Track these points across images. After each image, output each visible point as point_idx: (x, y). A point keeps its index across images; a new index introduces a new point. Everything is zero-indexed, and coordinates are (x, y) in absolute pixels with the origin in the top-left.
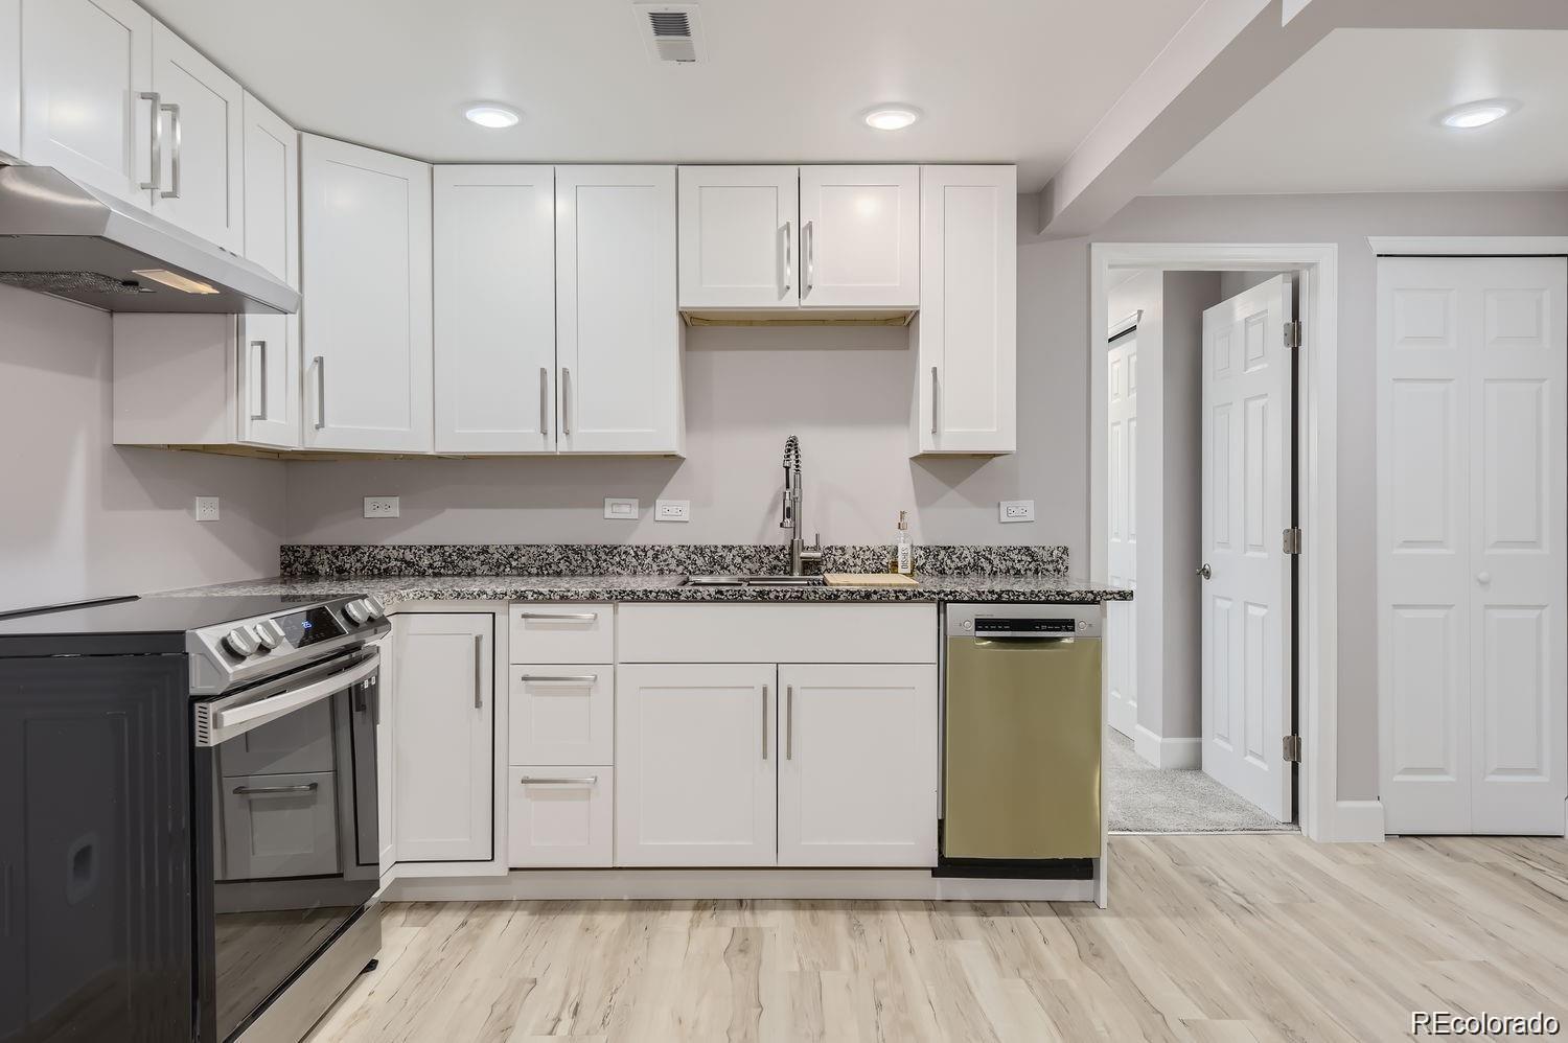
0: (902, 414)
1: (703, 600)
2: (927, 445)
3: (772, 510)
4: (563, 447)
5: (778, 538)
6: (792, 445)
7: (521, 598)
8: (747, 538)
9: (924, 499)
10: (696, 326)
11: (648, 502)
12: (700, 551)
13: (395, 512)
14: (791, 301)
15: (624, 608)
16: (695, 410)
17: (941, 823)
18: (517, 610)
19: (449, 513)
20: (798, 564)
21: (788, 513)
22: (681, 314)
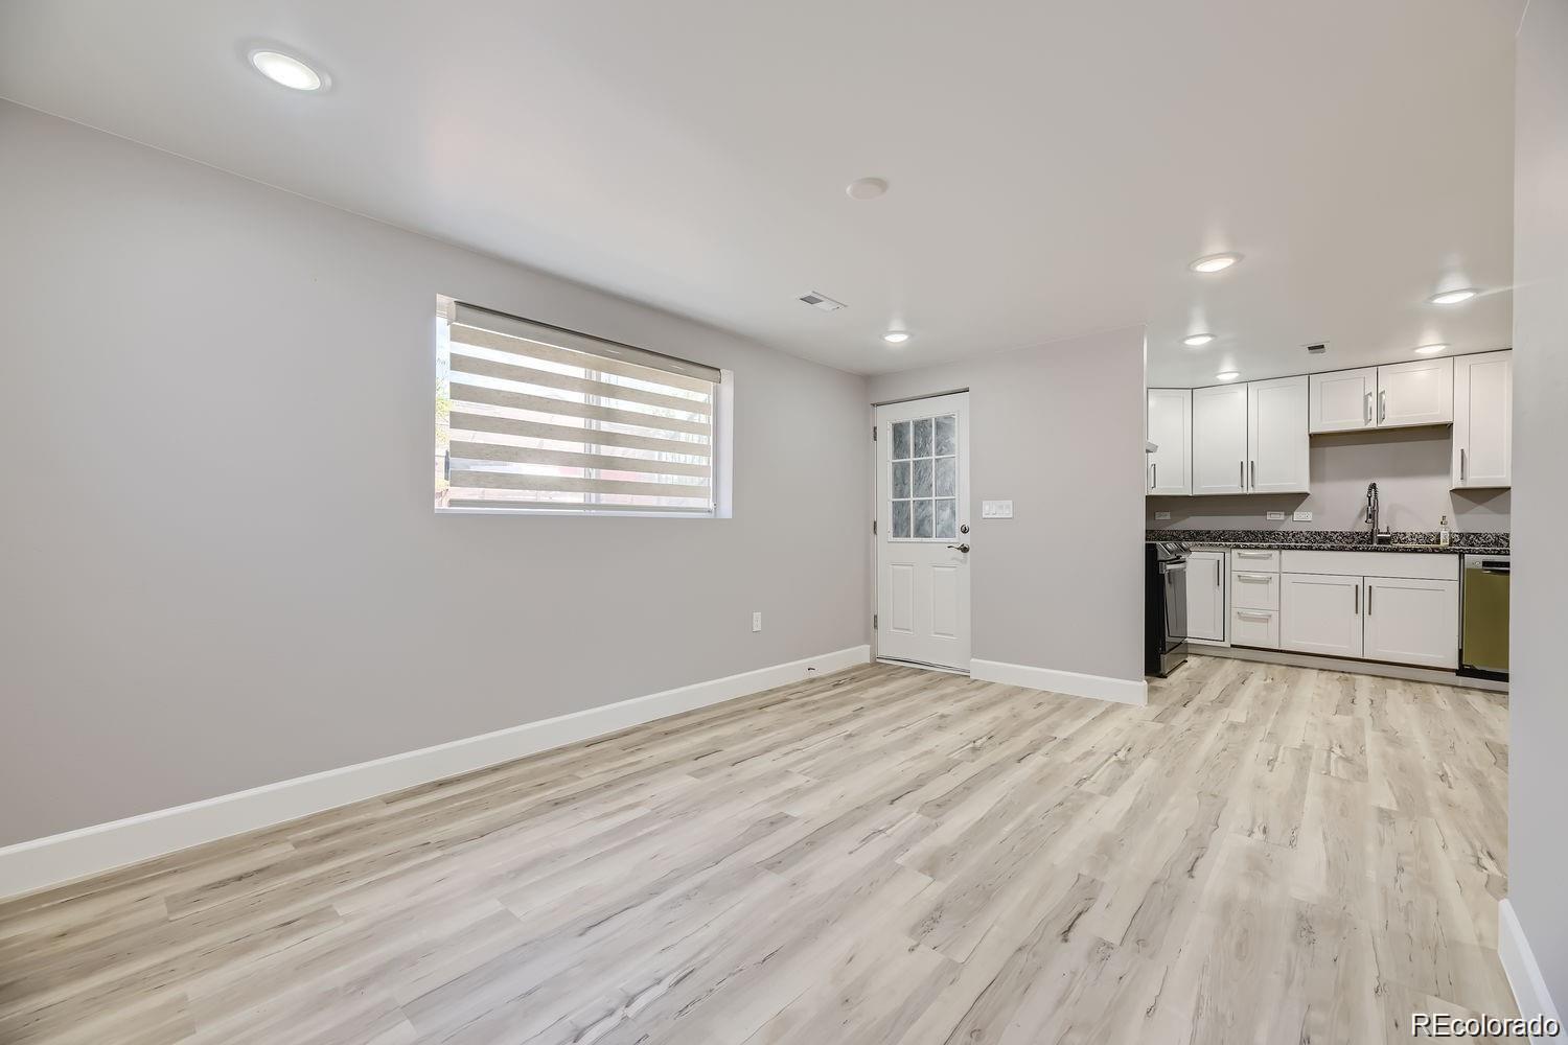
0: (1445, 470)
1: (1324, 549)
2: (1457, 483)
3: (1361, 516)
4: (1251, 491)
5: (1363, 527)
6: (1373, 486)
7: (1238, 547)
8: (1346, 528)
9: (1458, 510)
10: (1317, 440)
11: (1289, 513)
12: (1319, 534)
13: (1168, 517)
14: (1373, 425)
15: (1283, 551)
16: (1315, 474)
17: (1461, 651)
18: (1235, 552)
19: (1192, 518)
20: (1375, 540)
21: (1370, 516)
22: (1310, 435)
